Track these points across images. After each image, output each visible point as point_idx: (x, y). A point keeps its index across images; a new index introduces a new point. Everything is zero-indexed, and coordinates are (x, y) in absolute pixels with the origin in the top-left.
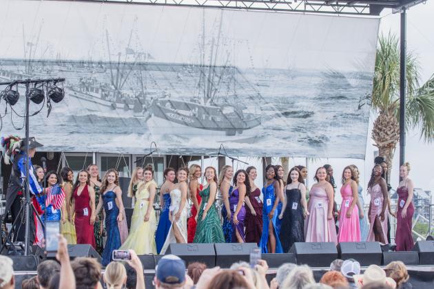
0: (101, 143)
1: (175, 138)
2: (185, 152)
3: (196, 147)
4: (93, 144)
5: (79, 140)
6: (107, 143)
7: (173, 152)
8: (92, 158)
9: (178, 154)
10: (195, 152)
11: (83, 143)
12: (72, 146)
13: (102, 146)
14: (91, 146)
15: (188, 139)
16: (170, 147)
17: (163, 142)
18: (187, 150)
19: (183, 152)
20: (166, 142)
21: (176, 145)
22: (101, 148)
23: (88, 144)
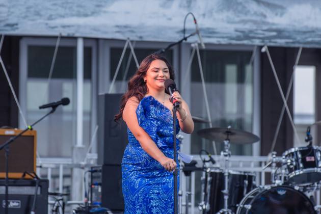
0: (79, 15)
1: (254, 7)
2: (275, 37)
3: (298, 26)
4: (62, 16)
5: (28, 8)
6: (93, 13)
7: (247, 37)
8: (73, 50)
9: (257, 42)
10: (299, 38)
11: (38, 14)
12: (12, 20)
13: (81, 21)
14: (58, 22)
15: (282, 7)
16: (241, 27)
17: (225, 15)
18: (280, 33)
19: (270, 38)
20: (230, 14)
21: (255, 22)
22: (79, 26)
23: (50, 18)
